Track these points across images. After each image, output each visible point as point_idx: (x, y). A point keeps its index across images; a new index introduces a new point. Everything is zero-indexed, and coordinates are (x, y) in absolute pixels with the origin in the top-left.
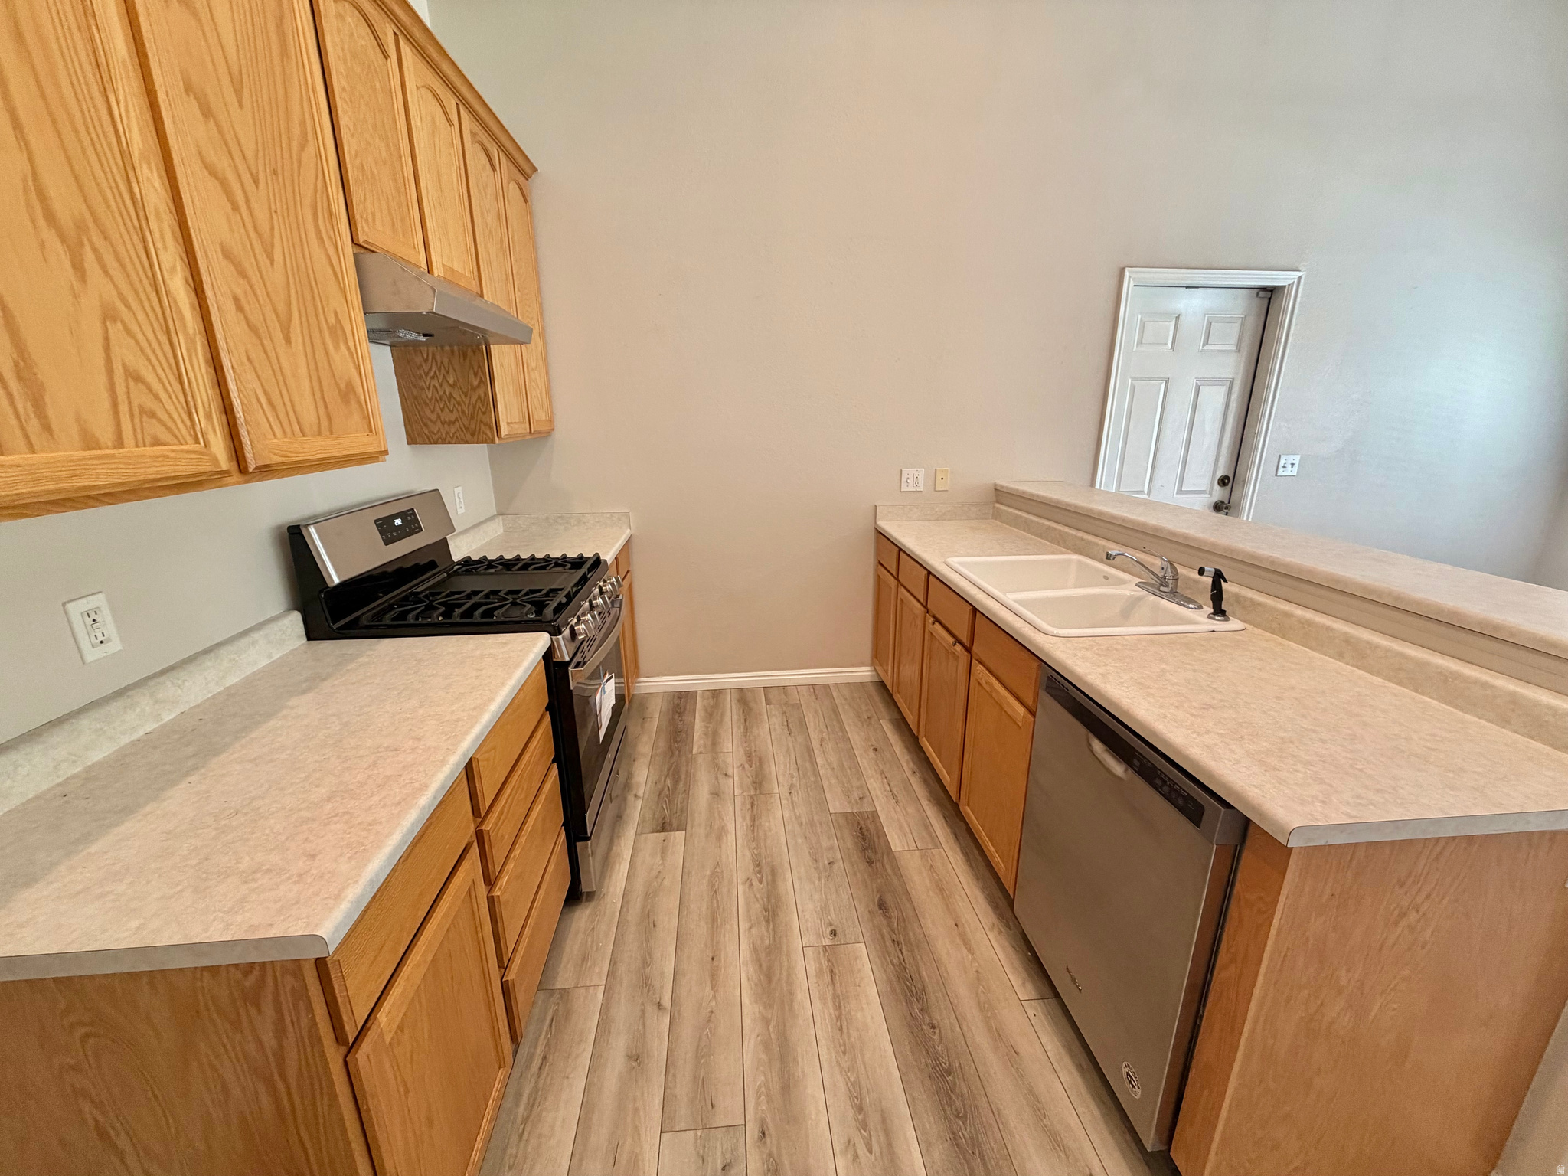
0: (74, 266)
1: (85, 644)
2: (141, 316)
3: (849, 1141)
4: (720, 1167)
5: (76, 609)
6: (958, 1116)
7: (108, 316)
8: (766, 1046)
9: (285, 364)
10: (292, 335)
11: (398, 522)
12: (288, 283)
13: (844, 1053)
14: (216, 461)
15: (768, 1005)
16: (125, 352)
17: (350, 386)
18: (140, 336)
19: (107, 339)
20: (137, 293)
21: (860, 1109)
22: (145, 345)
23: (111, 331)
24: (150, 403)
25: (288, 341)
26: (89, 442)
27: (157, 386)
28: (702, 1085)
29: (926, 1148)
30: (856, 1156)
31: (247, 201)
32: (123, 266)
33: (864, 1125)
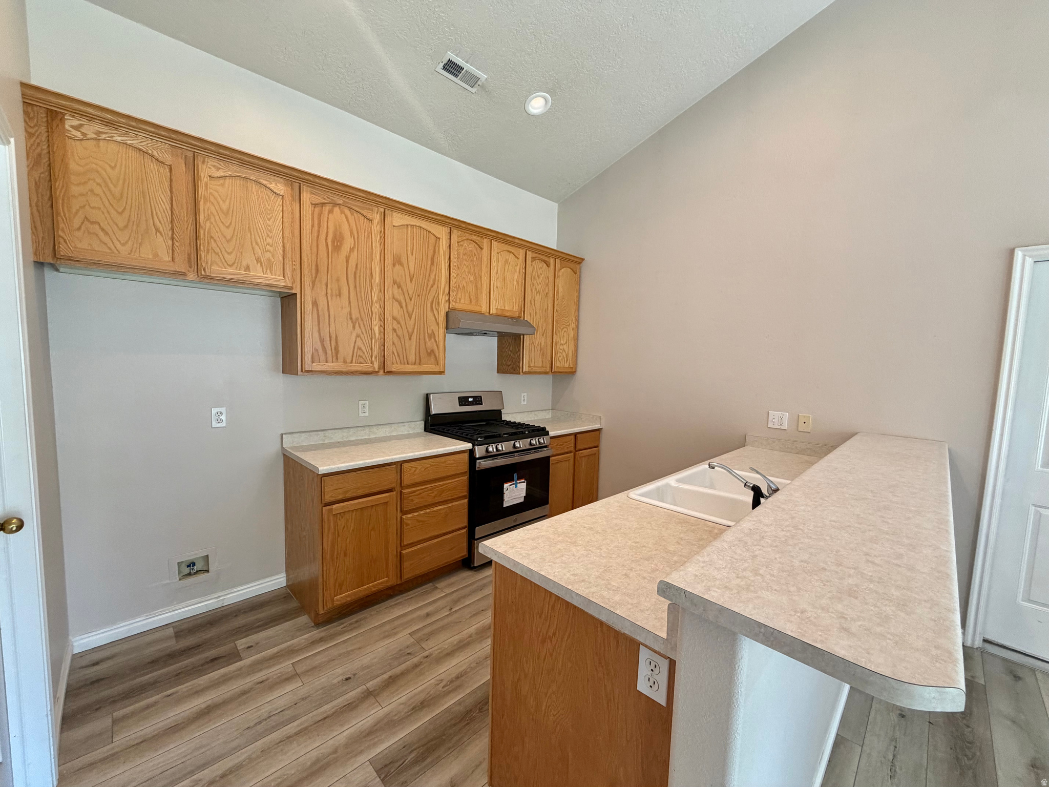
0: (353, 327)
1: (360, 413)
2: (366, 336)
3: (442, 680)
4: (408, 652)
5: (361, 403)
6: (480, 709)
7: (358, 336)
8: (460, 641)
9: (407, 345)
10: (412, 338)
11: (471, 399)
12: (415, 323)
13: (477, 663)
14: (374, 368)
15: (476, 633)
16: (359, 343)
17: (433, 351)
18: (364, 340)
19: (356, 341)
20: (366, 331)
21: (457, 678)
22: (365, 343)
23: (357, 340)
24: (361, 354)
25: (410, 339)
26: (345, 362)
27: (364, 350)
28: (432, 634)
29: (459, 703)
30: (438, 684)
31: (406, 305)
32: (364, 326)
33: (452, 681)
